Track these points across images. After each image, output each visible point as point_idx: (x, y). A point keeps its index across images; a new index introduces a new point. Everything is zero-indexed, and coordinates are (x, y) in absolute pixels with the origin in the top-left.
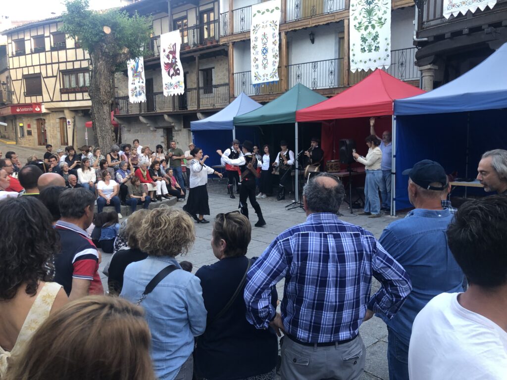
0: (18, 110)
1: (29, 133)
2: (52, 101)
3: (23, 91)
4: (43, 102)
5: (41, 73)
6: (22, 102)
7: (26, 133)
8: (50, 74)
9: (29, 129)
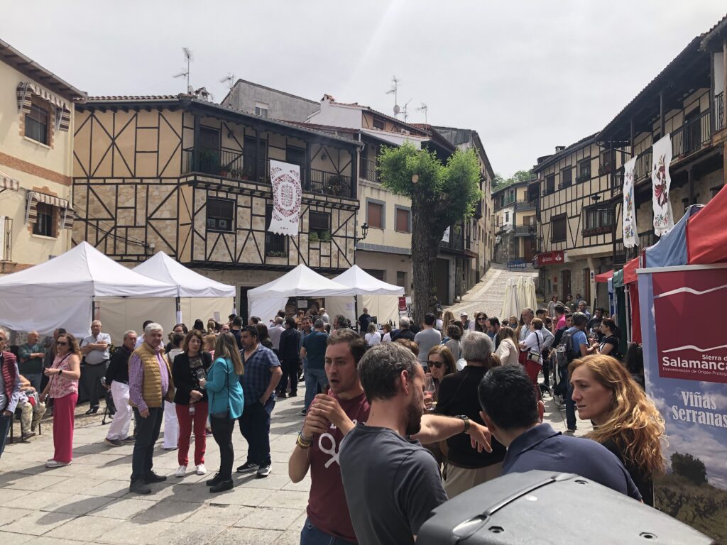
0: (544, 260)
1: (555, 287)
2: (575, 248)
3: (550, 236)
4: (567, 249)
5: (566, 213)
6: (549, 250)
7: (552, 289)
8: (574, 214)
9: (556, 284)
